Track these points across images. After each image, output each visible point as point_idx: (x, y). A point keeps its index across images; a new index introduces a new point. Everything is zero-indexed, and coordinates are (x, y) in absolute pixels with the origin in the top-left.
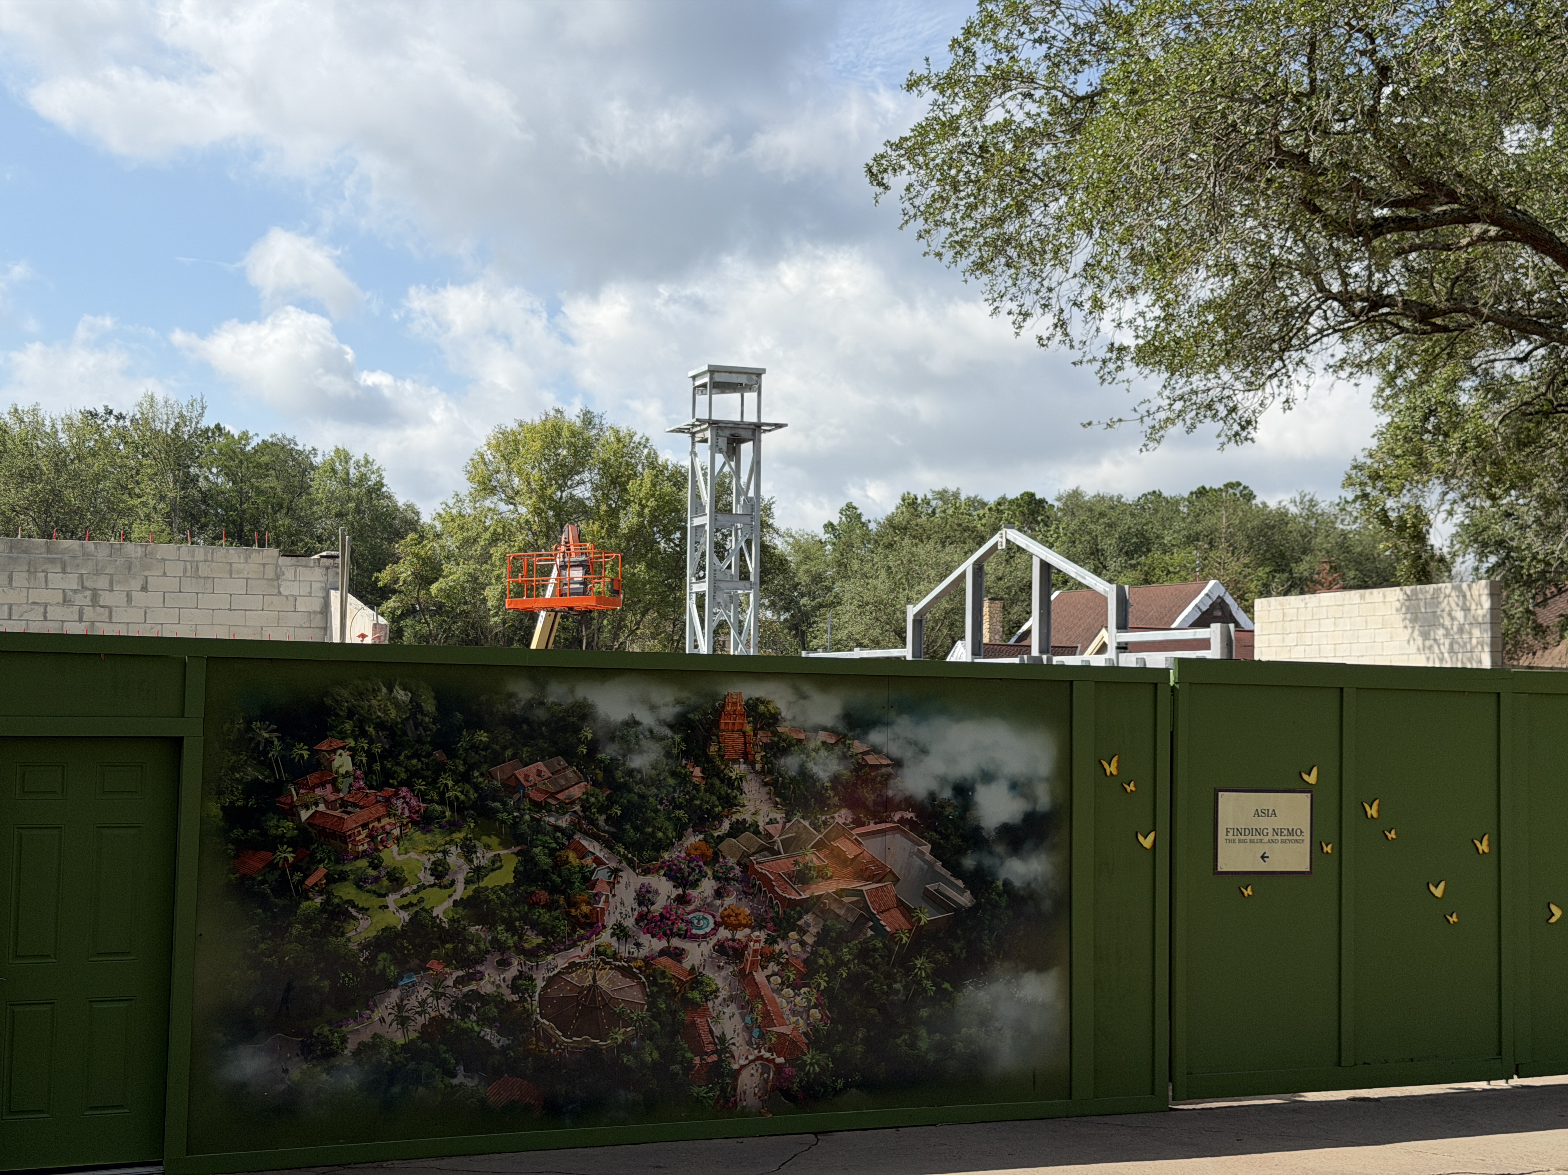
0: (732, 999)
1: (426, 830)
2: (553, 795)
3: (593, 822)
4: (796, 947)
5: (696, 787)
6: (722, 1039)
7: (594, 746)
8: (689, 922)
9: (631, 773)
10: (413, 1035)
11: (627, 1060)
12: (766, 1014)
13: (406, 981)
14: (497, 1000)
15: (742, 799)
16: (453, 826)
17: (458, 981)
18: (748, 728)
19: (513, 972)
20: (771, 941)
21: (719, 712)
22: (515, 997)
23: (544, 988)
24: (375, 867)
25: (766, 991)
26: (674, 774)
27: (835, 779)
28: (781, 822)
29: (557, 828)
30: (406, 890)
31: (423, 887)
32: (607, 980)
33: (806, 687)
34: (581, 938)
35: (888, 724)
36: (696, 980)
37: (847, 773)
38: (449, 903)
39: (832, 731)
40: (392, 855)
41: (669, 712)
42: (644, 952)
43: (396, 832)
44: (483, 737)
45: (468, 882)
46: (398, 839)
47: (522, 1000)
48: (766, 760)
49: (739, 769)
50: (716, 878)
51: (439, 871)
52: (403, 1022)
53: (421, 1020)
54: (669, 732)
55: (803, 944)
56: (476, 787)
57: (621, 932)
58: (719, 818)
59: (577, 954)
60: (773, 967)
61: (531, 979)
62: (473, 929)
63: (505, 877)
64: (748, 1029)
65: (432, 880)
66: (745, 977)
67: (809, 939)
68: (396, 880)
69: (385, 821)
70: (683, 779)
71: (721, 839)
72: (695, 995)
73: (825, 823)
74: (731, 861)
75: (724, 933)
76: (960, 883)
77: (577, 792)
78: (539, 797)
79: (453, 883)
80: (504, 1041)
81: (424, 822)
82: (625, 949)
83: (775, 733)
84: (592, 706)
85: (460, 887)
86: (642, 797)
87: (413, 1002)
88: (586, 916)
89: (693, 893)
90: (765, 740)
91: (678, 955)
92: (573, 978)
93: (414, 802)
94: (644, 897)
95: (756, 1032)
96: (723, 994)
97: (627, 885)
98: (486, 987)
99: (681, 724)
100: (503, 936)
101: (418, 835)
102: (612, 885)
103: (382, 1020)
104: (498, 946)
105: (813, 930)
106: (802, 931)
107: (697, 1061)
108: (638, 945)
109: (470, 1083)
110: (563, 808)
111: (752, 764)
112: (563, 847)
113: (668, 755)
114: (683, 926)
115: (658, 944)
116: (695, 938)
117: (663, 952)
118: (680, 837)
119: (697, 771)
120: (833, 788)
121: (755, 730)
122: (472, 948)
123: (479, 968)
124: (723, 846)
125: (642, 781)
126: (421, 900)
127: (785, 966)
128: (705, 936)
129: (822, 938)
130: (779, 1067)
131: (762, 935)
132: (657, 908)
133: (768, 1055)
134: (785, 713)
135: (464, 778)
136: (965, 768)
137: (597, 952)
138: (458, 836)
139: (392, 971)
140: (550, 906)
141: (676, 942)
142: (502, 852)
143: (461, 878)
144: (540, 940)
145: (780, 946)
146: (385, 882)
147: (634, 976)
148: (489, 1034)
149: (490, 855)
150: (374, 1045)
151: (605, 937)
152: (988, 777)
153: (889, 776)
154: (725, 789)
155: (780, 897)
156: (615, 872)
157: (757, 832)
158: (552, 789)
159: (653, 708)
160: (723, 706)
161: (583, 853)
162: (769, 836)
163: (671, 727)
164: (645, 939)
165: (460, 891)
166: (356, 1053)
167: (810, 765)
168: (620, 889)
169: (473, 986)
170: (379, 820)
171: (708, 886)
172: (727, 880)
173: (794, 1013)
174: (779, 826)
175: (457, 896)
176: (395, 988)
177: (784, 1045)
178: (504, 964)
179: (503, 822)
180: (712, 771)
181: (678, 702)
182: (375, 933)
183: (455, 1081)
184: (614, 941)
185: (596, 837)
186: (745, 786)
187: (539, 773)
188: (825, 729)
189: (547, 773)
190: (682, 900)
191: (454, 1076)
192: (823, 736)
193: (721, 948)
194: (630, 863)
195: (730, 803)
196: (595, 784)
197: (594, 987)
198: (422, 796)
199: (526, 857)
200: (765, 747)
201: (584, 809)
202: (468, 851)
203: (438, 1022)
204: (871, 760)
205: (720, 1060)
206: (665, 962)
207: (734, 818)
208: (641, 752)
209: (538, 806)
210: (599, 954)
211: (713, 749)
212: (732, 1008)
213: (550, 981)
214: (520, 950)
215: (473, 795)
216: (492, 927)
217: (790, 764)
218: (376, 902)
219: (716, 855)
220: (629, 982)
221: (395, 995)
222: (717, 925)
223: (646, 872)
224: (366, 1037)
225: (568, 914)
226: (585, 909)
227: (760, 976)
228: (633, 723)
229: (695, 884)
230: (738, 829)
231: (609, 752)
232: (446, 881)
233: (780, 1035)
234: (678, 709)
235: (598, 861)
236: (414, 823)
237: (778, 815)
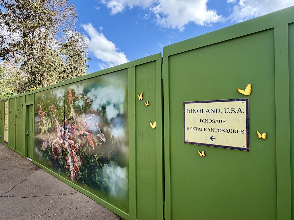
1: (45, 117)
2: (53, 111)
4: (77, 146)
6: (69, 163)
8: (66, 137)
10: (45, 150)
11: (60, 162)
12: (74, 160)
17: (47, 142)
18: (72, 96)
19: (51, 142)
22: (51, 147)
25: (74, 155)
27: (83, 106)
29: (54, 117)
34: (56, 138)
35: (90, 91)
36: (66, 150)
39: (82, 94)
42: (61, 142)
48: (74, 103)
49: (71, 105)
59: (55, 141)
60: (75, 150)
62: (48, 134)
63: (50, 126)
66: (71, 150)
68: (44, 125)
70: (65, 107)
72: (66, 153)
73: (81, 117)
74: (70, 125)
76: (103, 135)
84: (57, 95)
86: (61, 111)
87: (45, 145)
94: (61, 131)
96: (69, 154)
98: (49, 144)
103: (43, 147)
107: (66, 166)
116: (66, 141)
118: (65, 119)
122: (48, 137)
124: (69, 122)
129: (81, 145)
130: (75, 173)
131: (73, 142)
132: (62, 134)
143: (47, 125)
148: (49, 152)
152: (109, 103)
155: (75, 134)
156: (58, 126)
160: (69, 91)
161: (56, 122)
162: (74, 120)
164: (61, 139)
170: (43, 115)
171: (67, 130)
173: (77, 161)
174: (75, 117)
175: (47, 128)
177: (76, 168)
179: (50, 116)
180: (68, 106)
182: (42, 133)
183: (47, 159)
186: (71, 109)
189: (53, 107)
193: (69, 144)
194: (60, 124)
195: (70, 112)
196: (57, 109)
198: (45, 112)
199: (52, 122)
200: (74, 100)
201: (56, 114)
202: (48, 121)
205: (69, 168)
207: (70, 116)
211: (68, 101)
215: (48, 111)
217: (77, 103)
218: (42, 128)
221: (43, 143)
222: (69, 138)
226: (56, 132)
231: (58, 103)
237: (75, 115)
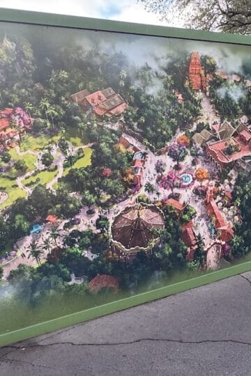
0: (202, 216)
1: (36, 136)
2: (108, 111)
3: (131, 127)
4: (228, 187)
5: (180, 105)
6: (199, 237)
7: (128, 82)
8: (181, 179)
9: (148, 97)
10: (43, 261)
11: (158, 255)
12: (217, 221)
13: (35, 230)
14: (89, 234)
15: (202, 111)
16: (52, 133)
17: (66, 226)
18: (202, 72)
19: (96, 217)
20: (217, 185)
21: (188, 63)
22: (99, 231)
23: (114, 224)
25: (216, 210)
26: (169, 98)
27: (240, 100)
28: (219, 123)
29: (113, 131)
30: (28, 174)
31: (37, 172)
32: (146, 215)
33: (227, 51)
34: (130, 193)
36: (186, 210)
37: (244, 96)
38: (55, 180)
39: (238, 75)
40: (16, 153)
41: (165, 62)
42: (161, 198)
43: (17, 137)
44: (64, 74)
45: (65, 166)
46: (19, 142)
47: (103, 232)
48: (211, 90)
49: (199, 95)
50: (192, 155)
51: (47, 161)
52: (36, 254)
53: (47, 252)
54: (165, 74)
55: (230, 185)
56: (64, 107)
57: (150, 188)
58: (191, 122)
59: (130, 202)
60: (219, 198)
61: (106, 219)
62: (71, 195)
63: (85, 162)
64: (210, 230)
66: (207, 204)
67: (233, 182)
69: (9, 130)
70: (174, 100)
71: (193, 133)
72: (186, 217)
73: (237, 123)
74: (198, 145)
75: (197, 183)
77: (121, 109)
78: (101, 113)
79: (56, 168)
80: (95, 256)
81: (35, 130)
82: (152, 197)
83: (214, 75)
84: (125, 57)
85: (61, 169)
86: (155, 111)
87: (40, 242)
88: (131, 181)
89: (182, 163)
90: (210, 79)
91: (176, 197)
92: (128, 216)
93: (26, 117)
94: (159, 168)
95: (213, 231)
96: (198, 214)
97: (151, 161)
98: (82, 227)
99: (170, 69)
100: (89, 197)
101: (31, 139)
102: (143, 162)
104: (87, 203)
105: (234, 178)
106: (230, 179)
107: (189, 250)
108: (158, 194)
109: (79, 282)
110: (115, 119)
111: (205, 92)
112: (116, 142)
113: (166, 87)
114: (178, 181)
115: (168, 192)
116: (184, 187)
117: (170, 197)
118: (174, 134)
119: (180, 96)
120: (240, 105)
121: (205, 74)
122: (71, 206)
123: (77, 217)
124: (194, 137)
125: (154, 102)
126: (38, 180)
127: (223, 197)
128: (188, 186)
129: (238, 181)
130: (223, 247)
131: (213, 182)
132: (165, 174)
133: (218, 241)
134: (218, 65)
135: (55, 101)
137: (139, 200)
138: (56, 138)
139: (26, 225)
140: (113, 177)
141: (176, 190)
142: (83, 147)
143: (61, 164)
144: (109, 197)
145: (222, 187)
146: (14, 170)
147: (157, 211)
148: (87, 254)
149: (76, 149)
151: (142, 192)
154: (193, 106)
155: (220, 163)
156: (144, 155)
157: (209, 129)
158: (108, 108)
159: (157, 59)
160: (190, 60)
161: (127, 145)
162: (214, 131)
163: (166, 71)
164: (161, 190)
165: (62, 173)
166: (10, 278)
167: (230, 93)
168: (147, 164)
169: (75, 228)
170: (5, 130)
171: (189, 159)
172: (197, 155)
173: (228, 219)
174: (218, 125)
175: (60, 176)
176: (29, 234)
177: (225, 236)
178: (90, 213)
179: (82, 128)
180: (187, 97)
181: (169, 56)
182: (11, 204)
183: (70, 283)
184: (146, 193)
185: (133, 136)
186: (202, 104)
187: (99, 98)
188: (235, 74)
189: (104, 98)
190: (177, 168)
191: (70, 280)
192: (235, 78)
193: (196, 192)
194: (151, 149)
195: (196, 114)
196: (131, 104)
197: (138, 220)
198: (31, 113)
199: (97, 149)
200: (211, 83)
201: (127, 119)
202: (63, 147)
203: (58, 251)
205: (199, 247)
206: (171, 201)
207: (199, 121)
208: (152, 85)
209: (101, 118)
210: (140, 201)
211: (187, 84)
212: (203, 221)
213: (116, 219)
214: (99, 204)
215: (63, 112)
216: (82, 192)
217: (221, 92)
218: (9, 183)
219: (192, 142)
220: (155, 214)
221: (29, 240)
222: (194, 179)
223: (160, 154)
224: (14, 267)
225: (122, 180)
226: (131, 177)
227: (213, 203)
228: (147, 68)
229: (182, 159)
230: (201, 127)
231: (136, 85)
232: (52, 166)
233: (223, 231)
234: (169, 60)
235: (135, 149)
236: (28, 131)
237: (218, 120)
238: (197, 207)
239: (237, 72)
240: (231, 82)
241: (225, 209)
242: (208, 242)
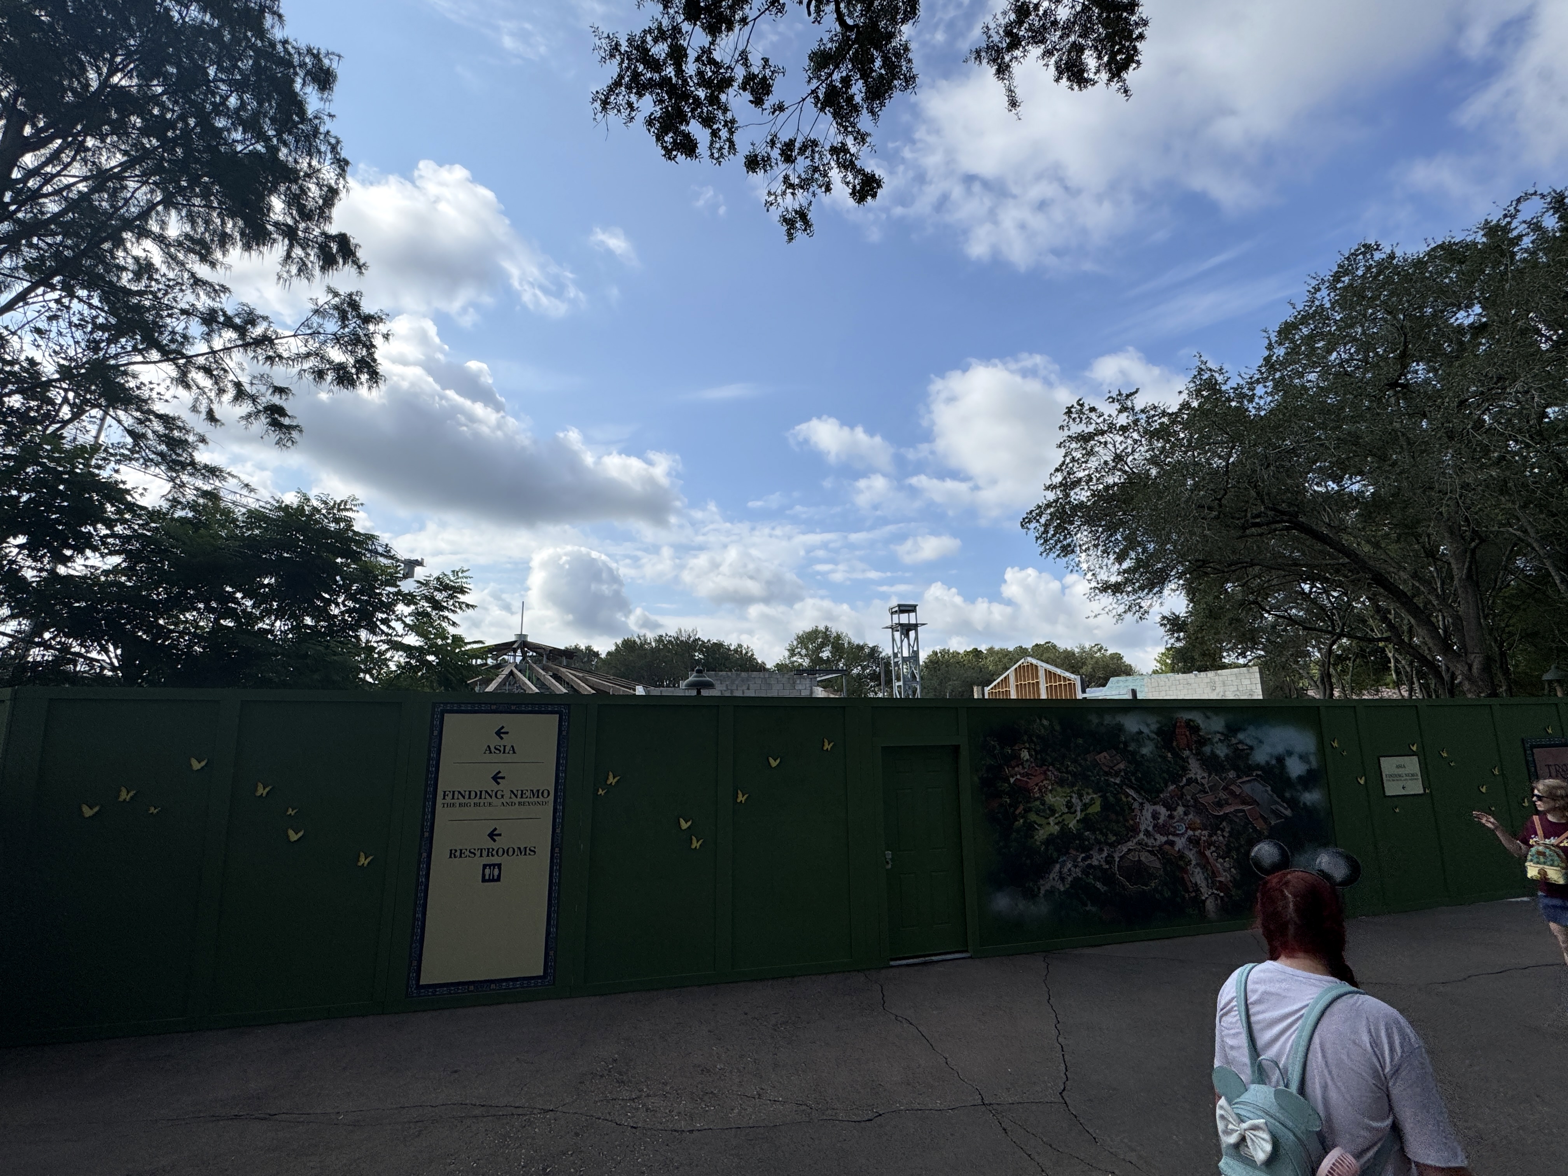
0: (1197, 864)
1: (1062, 786)
2: (1111, 768)
3: (1130, 780)
4: (1221, 838)
5: (1169, 762)
6: (1196, 884)
7: (1126, 744)
8: (1175, 827)
9: (1143, 756)
10: (1067, 886)
11: (1157, 896)
12: (1213, 872)
13: (1061, 860)
14: (1100, 867)
15: (1190, 767)
16: (1073, 785)
17: (1084, 859)
18: (1188, 733)
19: (1105, 854)
20: (1210, 836)
21: (1175, 726)
22: (1107, 867)
23: (1119, 862)
24: (1043, 804)
25: (1211, 860)
26: (1160, 756)
27: (1227, 756)
28: (1207, 777)
29: (1115, 784)
30: (1057, 815)
31: (1063, 814)
32: (1145, 857)
33: (1209, 714)
34: (1131, 836)
35: (1245, 730)
36: (1181, 856)
37: (1231, 753)
38: (1075, 821)
39: (1222, 734)
40: (1050, 799)
41: (1154, 727)
42: (1158, 843)
43: (1050, 787)
44: (1080, 741)
45: (1082, 811)
46: (1051, 791)
47: (1111, 868)
48: (1197, 749)
49: (1187, 753)
50: (1184, 806)
51: (1069, 805)
52: (1062, 879)
53: (1070, 879)
54: (1155, 737)
55: (1224, 837)
56: (1080, 765)
57: (1147, 833)
58: (1181, 777)
59: (1131, 844)
60: (1213, 849)
61: (1113, 858)
62: (1087, 833)
63: (1096, 808)
64: (1206, 879)
65: (1066, 810)
66: (1201, 854)
67: (1226, 835)
68: (1053, 811)
69: (1045, 782)
70: (1164, 758)
71: (1183, 787)
72: (1181, 863)
73: (1225, 778)
74: (1189, 798)
75: (1190, 833)
76: (1285, 805)
77: (1122, 766)
78: (1106, 769)
79: (1076, 811)
80: (1105, 888)
81: (1061, 782)
82: (1150, 842)
83: (1199, 735)
84: (1123, 725)
85: (1079, 813)
86: (1148, 767)
87: (1065, 870)
88: (1132, 826)
89: (1175, 813)
90: (1195, 739)
91: (1172, 844)
92: (1130, 856)
93: (1056, 773)
94: (1155, 816)
95: (1210, 881)
96: (1194, 862)
97: (1147, 810)
98: (1095, 863)
99: (1159, 732)
100: (1099, 837)
101: (1059, 789)
102: (1141, 810)
103: (1054, 879)
104: (1099, 842)
105: (1227, 830)
106: (1223, 830)
107: (1187, 896)
108: (1155, 839)
109: (1094, 909)
110: (1117, 774)
111: (1191, 750)
112: (1119, 793)
113: (1157, 747)
114: (1172, 830)
115: (1164, 839)
116: (1178, 835)
117: (1166, 843)
118: (1166, 786)
119: (1169, 755)
120: (1226, 761)
121: (1191, 734)
122: (1087, 843)
123: (1091, 852)
124: (1184, 790)
125: (1147, 760)
126: (1063, 820)
127: (1217, 848)
128: (1182, 834)
129: (1231, 834)
130: (1222, 898)
131: (1205, 833)
132: (1161, 821)
133: (1216, 892)
134: (1202, 726)
135: (1075, 761)
136: (1280, 749)
138: (1076, 789)
139: (1055, 855)
140: (1117, 822)
141: (1171, 837)
142: (1095, 796)
143: (1079, 809)
144: (1114, 838)
145: (1214, 838)
146: (1048, 812)
147: (1155, 855)
148: (1099, 885)
149: (1089, 797)
150: (1051, 892)
151: (1141, 835)
152: (1290, 753)
153: (1248, 754)
154: (1181, 763)
155: (1211, 814)
156: (1142, 804)
157: (1198, 783)
158: (1112, 765)
159: (1148, 725)
160: (1176, 723)
161: (1127, 796)
162: (1203, 785)
163: (1156, 734)
164: (1158, 836)
165: (1079, 816)
166: (1045, 895)
167: (1215, 750)
168: (1144, 812)
169: (1089, 862)
170: (1042, 782)
171: (1181, 810)
172: (1188, 806)
173: (1225, 871)
174: (1207, 780)
175: (1078, 818)
176: (1057, 862)
177: (1222, 887)
178: (1101, 850)
179: (1093, 781)
180: (1176, 755)
181: (1158, 722)
182: (1045, 837)
183: (1087, 909)
184: (1145, 838)
185: (1132, 788)
186: (1190, 761)
187: (1105, 757)
188: (1219, 733)
189: (1108, 757)
190: (1171, 817)
191: (1086, 906)
192: (1218, 736)
193: (1190, 840)
194: (1147, 800)
195: (1185, 769)
196: (1129, 762)
197: (1139, 861)
198: (1058, 770)
199: (1104, 798)
200: (1196, 742)
201: (1126, 774)
202: (1080, 797)
203: (1077, 879)
204: (1240, 747)
205: (1197, 895)
206: (1167, 847)
207: (1188, 776)
208: (1145, 747)
209: (1107, 774)
210: (1140, 844)
211: (1175, 744)
212: (1198, 869)
213: (1121, 858)
214: (1107, 844)
215: (1079, 769)
216: (1094, 832)
217: (1207, 749)
218: (1044, 821)
219: (1183, 794)
220: (1153, 858)
221: (1058, 866)
222: (1187, 829)
223: (1155, 804)
224: (1048, 887)
225: (1125, 826)
226: (1131, 822)
227: (1208, 853)
228: (1141, 733)
229: (1175, 809)
230: (1190, 781)
231: (1132, 747)
232: (1073, 810)
233: (1220, 882)
234: (1158, 725)
235: (1134, 799)
236: (1057, 783)
237: (1206, 775)
238: (1191, 855)
239: (1220, 730)
240: (1216, 740)
241: (1220, 860)
242: (1205, 892)
